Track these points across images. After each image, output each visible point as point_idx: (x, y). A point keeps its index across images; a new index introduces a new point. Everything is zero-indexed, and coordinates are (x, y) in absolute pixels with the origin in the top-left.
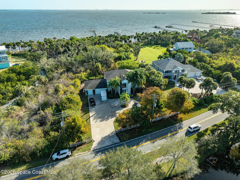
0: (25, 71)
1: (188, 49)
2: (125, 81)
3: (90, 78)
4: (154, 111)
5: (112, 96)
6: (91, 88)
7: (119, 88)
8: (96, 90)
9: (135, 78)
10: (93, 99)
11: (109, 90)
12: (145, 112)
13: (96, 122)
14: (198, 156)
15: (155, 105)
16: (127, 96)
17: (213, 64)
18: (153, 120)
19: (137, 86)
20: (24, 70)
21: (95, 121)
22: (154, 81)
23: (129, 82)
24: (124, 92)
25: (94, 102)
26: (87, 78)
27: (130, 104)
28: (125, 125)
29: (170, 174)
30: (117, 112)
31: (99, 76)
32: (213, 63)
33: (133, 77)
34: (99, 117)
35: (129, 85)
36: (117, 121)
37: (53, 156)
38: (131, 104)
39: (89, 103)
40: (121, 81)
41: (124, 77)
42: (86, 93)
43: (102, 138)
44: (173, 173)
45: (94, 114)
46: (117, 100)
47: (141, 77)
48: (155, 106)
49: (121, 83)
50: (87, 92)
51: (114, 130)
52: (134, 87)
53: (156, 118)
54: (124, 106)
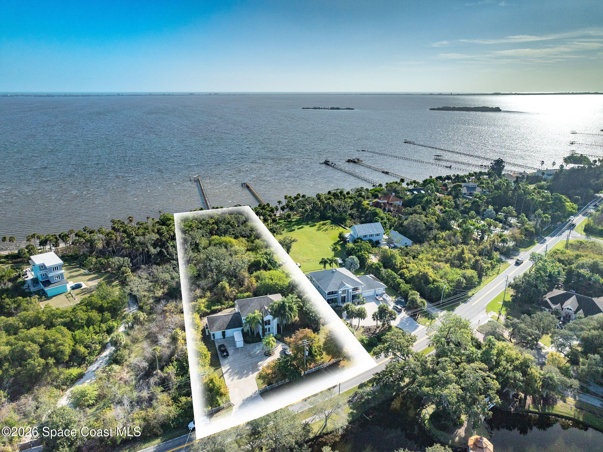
0: (110, 305)
1: (375, 236)
2: (269, 317)
3: (213, 308)
4: (306, 361)
5: (251, 340)
6: (220, 330)
7: (261, 327)
8: (226, 331)
9: (282, 312)
10: (223, 346)
11: (245, 330)
12: (295, 363)
13: (232, 380)
14: (355, 411)
15: (307, 353)
16: (272, 340)
17: (405, 271)
18: (306, 372)
19: (285, 322)
20: (108, 303)
21: (231, 378)
22: (310, 313)
23: (274, 318)
24: (268, 332)
25: (226, 351)
26: (208, 308)
27: (276, 351)
28: (271, 382)
29: (320, 433)
30: (259, 363)
31: (227, 302)
32: (407, 268)
33: (280, 311)
34: (236, 373)
35: (275, 322)
36: (260, 377)
37: (189, 426)
38: (278, 349)
39: (219, 353)
40: (263, 318)
41: (267, 310)
42: (212, 337)
43: (243, 400)
44: (324, 431)
45: (229, 370)
46: (259, 345)
47: (291, 309)
48: (307, 355)
49: (262, 320)
50: (214, 335)
51: (257, 389)
52: (282, 322)
53: (310, 369)
54: (268, 354)
